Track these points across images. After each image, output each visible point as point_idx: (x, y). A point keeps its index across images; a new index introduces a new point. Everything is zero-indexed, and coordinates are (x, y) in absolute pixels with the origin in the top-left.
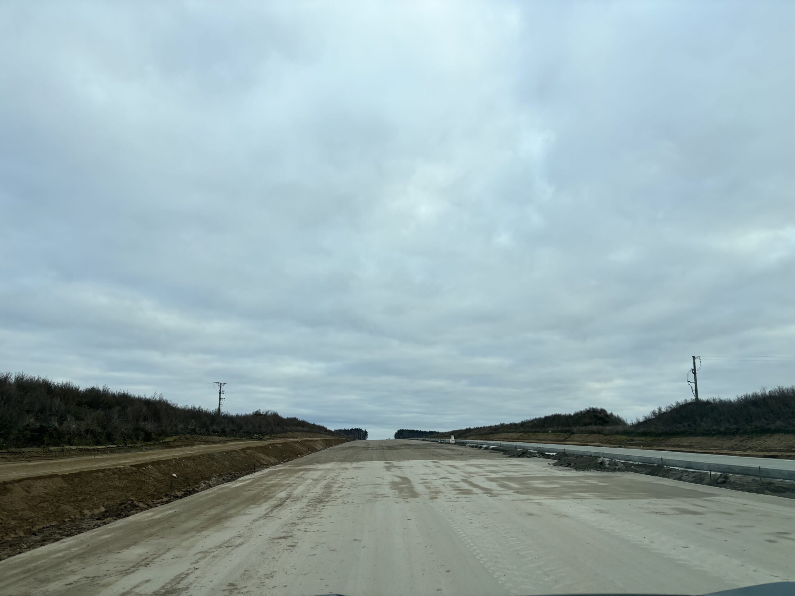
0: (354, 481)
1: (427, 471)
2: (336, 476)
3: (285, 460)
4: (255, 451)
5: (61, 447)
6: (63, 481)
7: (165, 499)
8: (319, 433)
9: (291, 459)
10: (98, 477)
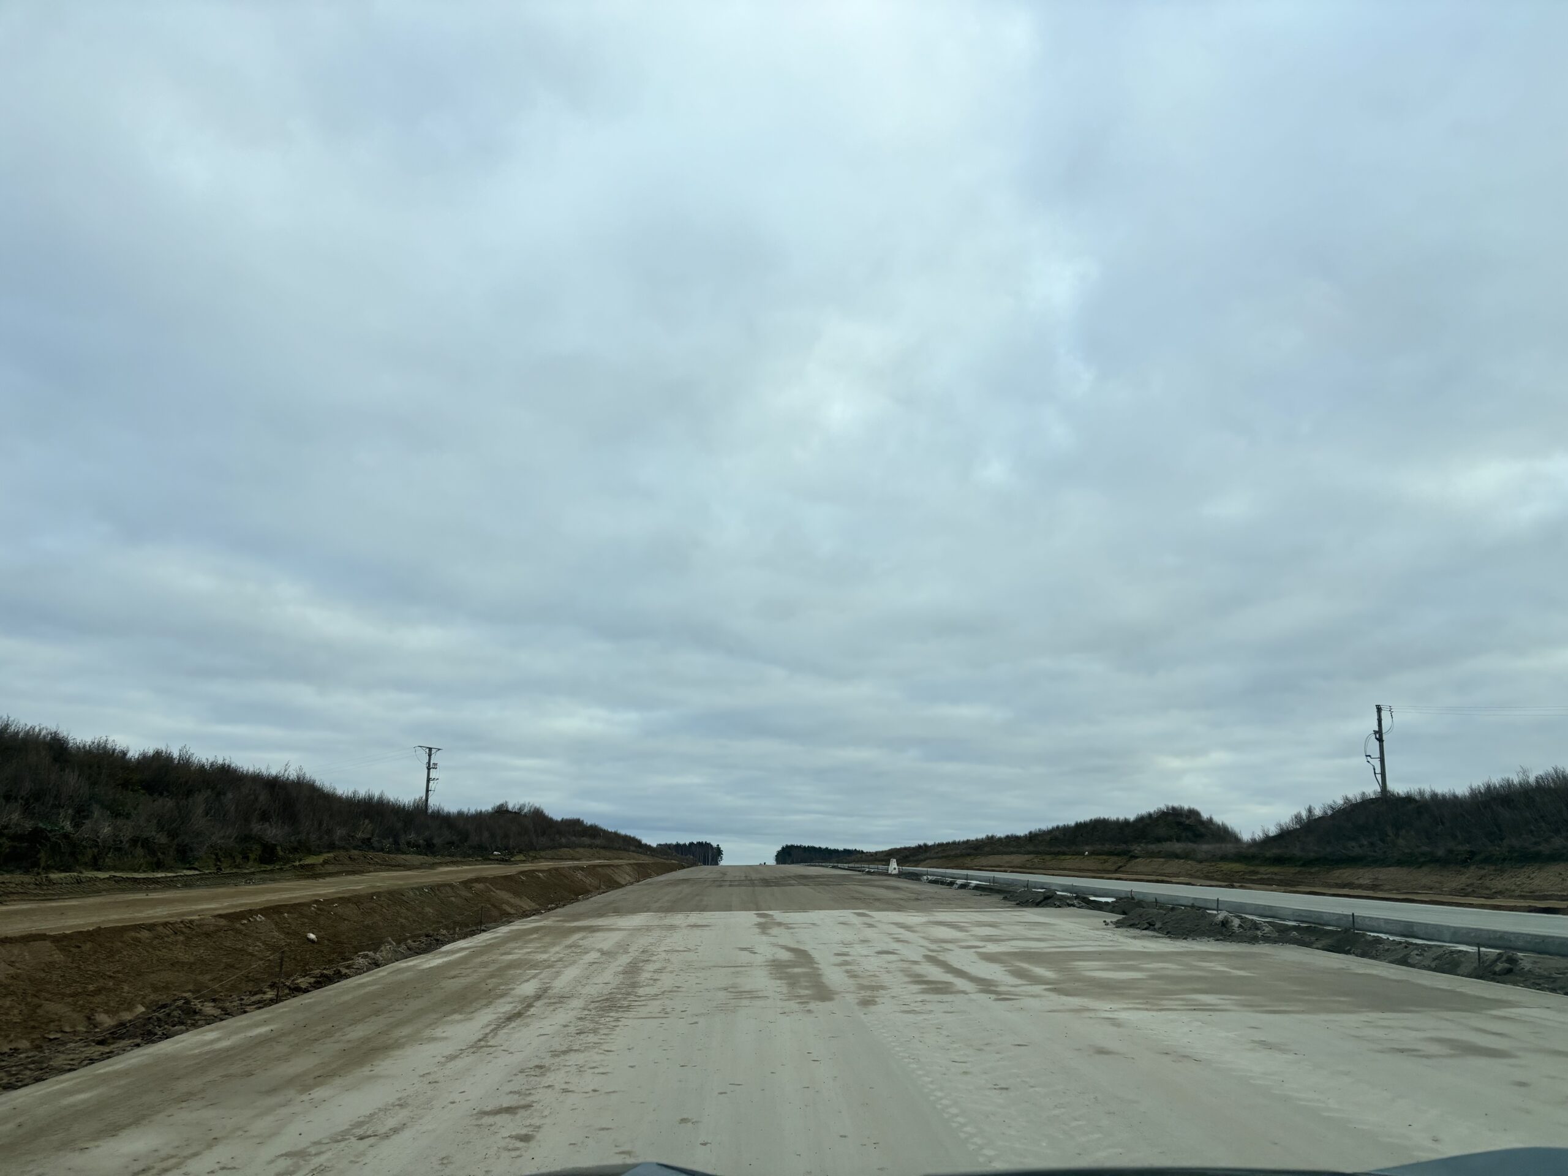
0: (691, 956)
1: (848, 935)
2: (652, 944)
3: (549, 906)
4: (490, 886)
5: (76, 874)
6: (55, 948)
7: (270, 994)
8: (625, 850)
9: (562, 903)
10: (138, 940)
